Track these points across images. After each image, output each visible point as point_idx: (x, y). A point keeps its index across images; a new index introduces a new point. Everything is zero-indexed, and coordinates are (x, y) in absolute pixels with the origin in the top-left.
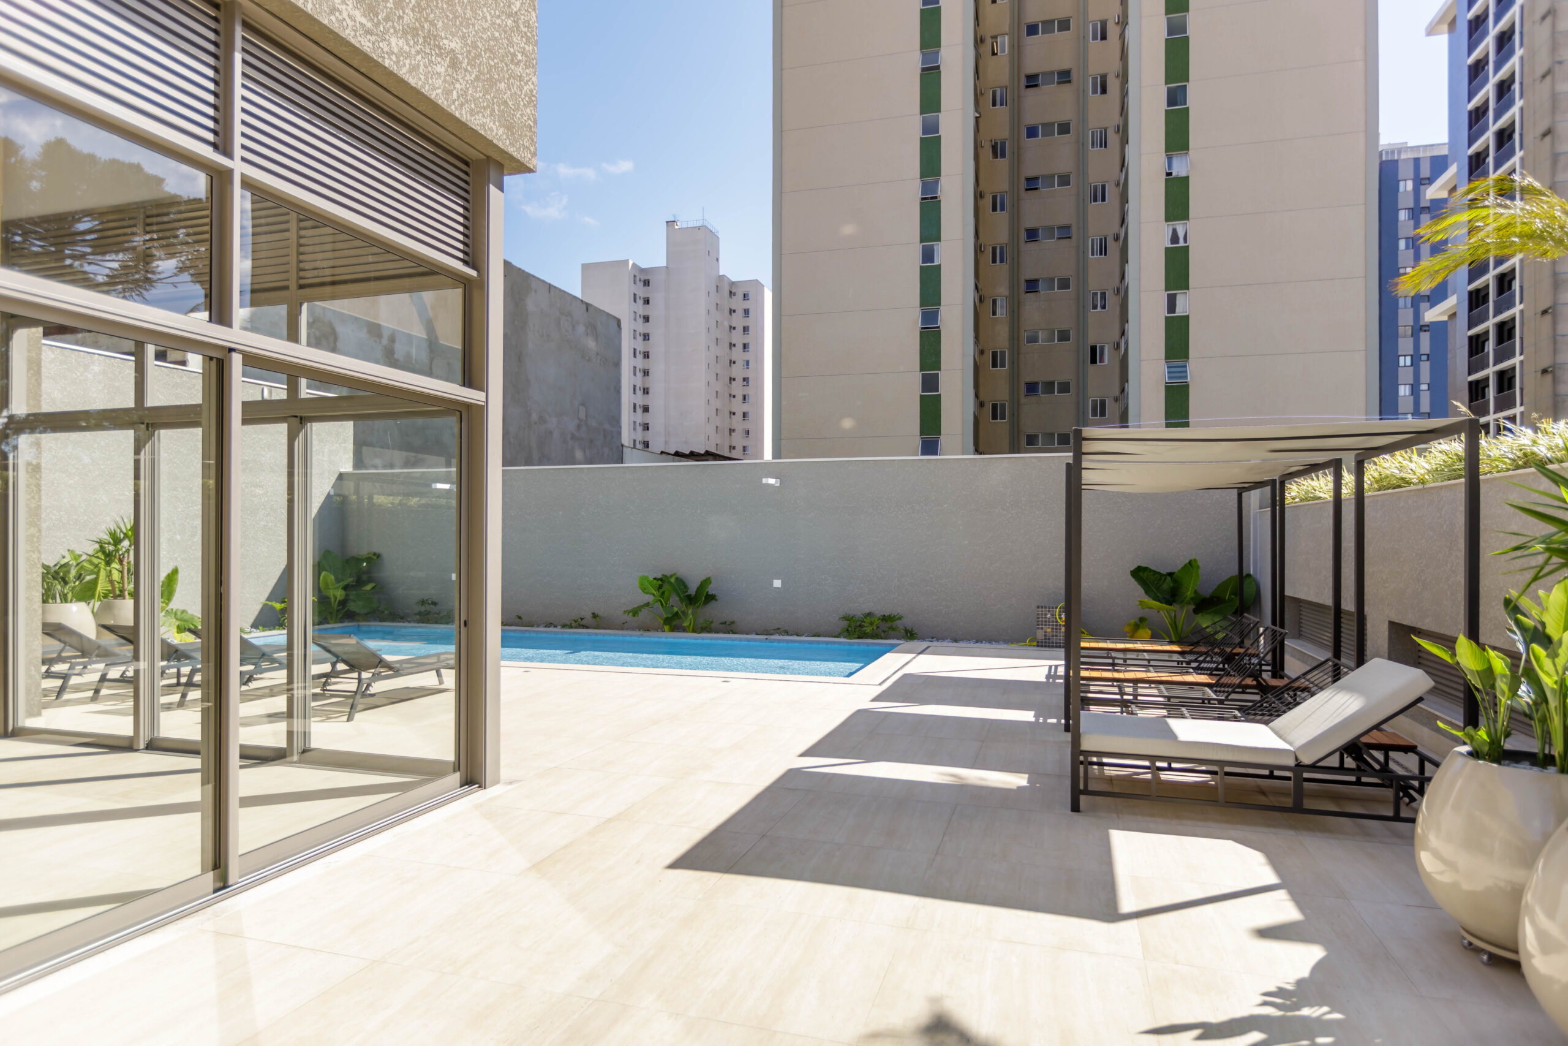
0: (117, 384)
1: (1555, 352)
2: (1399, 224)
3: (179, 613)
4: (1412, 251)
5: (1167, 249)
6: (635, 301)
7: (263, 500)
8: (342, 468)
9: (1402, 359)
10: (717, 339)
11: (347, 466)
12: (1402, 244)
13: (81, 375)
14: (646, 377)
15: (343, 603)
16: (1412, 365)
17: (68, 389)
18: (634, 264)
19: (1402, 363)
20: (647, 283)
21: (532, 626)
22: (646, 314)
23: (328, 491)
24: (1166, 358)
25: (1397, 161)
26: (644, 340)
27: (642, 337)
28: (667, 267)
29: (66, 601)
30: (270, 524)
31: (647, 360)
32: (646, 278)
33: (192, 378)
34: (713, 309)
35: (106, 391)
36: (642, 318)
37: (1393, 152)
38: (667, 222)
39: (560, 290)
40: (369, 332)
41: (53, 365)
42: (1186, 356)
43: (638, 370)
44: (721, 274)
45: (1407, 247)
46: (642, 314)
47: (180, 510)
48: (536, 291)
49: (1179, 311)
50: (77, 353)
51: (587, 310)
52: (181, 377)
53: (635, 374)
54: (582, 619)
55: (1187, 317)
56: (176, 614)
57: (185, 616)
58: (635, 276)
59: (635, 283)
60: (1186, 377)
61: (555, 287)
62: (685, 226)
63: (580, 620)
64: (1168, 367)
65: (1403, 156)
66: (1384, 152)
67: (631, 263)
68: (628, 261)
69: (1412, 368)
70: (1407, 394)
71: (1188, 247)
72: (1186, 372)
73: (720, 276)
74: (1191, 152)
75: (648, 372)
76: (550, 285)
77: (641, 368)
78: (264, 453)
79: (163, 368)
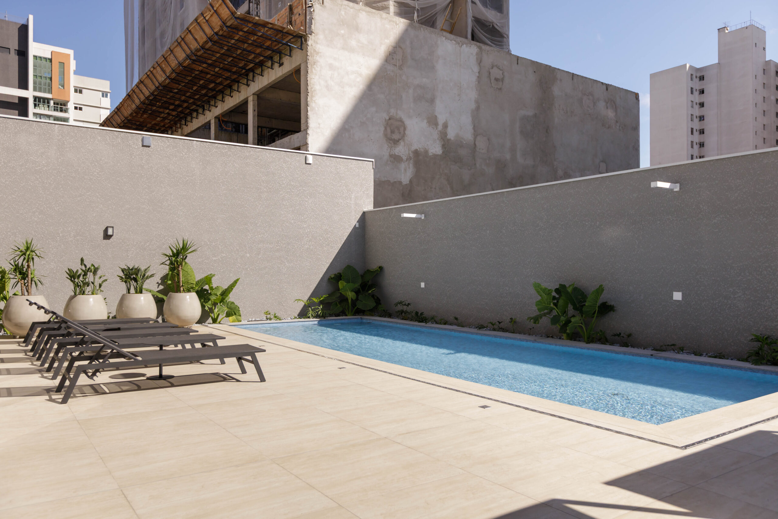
0: (208, 159)
3: (229, 304)
6: (692, 93)
7: (306, 231)
8: (365, 208)
10: (764, 111)
11: (368, 206)
13: (186, 154)
14: (702, 148)
15: (354, 302)
17: (178, 163)
18: (691, 67)
20: (702, 78)
21: (463, 326)
22: (702, 101)
23: (354, 224)
26: (700, 120)
27: (698, 119)
28: (719, 63)
29: (137, 293)
30: (312, 247)
31: (702, 135)
32: (701, 75)
33: (257, 152)
34: (760, 88)
35: (201, 163)
36: (698, 105)
38: (718, 29)
39: (582, 77)
40: (429, 122)
41: (168, 149)
43: (695, 144)
44: (767, 59)
46: (698, 102)
47: (249, 237)
48: (561, 80)
50: (183, 141)
51: (607, 89)
52: (250, 152)
53: (692, 147)
54: (500, 323)
56: (228, 304)
57: (233, 306)
58: (692, 75)
59: (692, 79)
61: (578, 75)
62: (734, 29)
63: (498, 323)
67: (688, 66)
68: (686, 64)
73: (766, 62)
75: (703, 144)
76: (573, 74)
77: (698, 142)
78: (307, 200)
79: (237, 147)
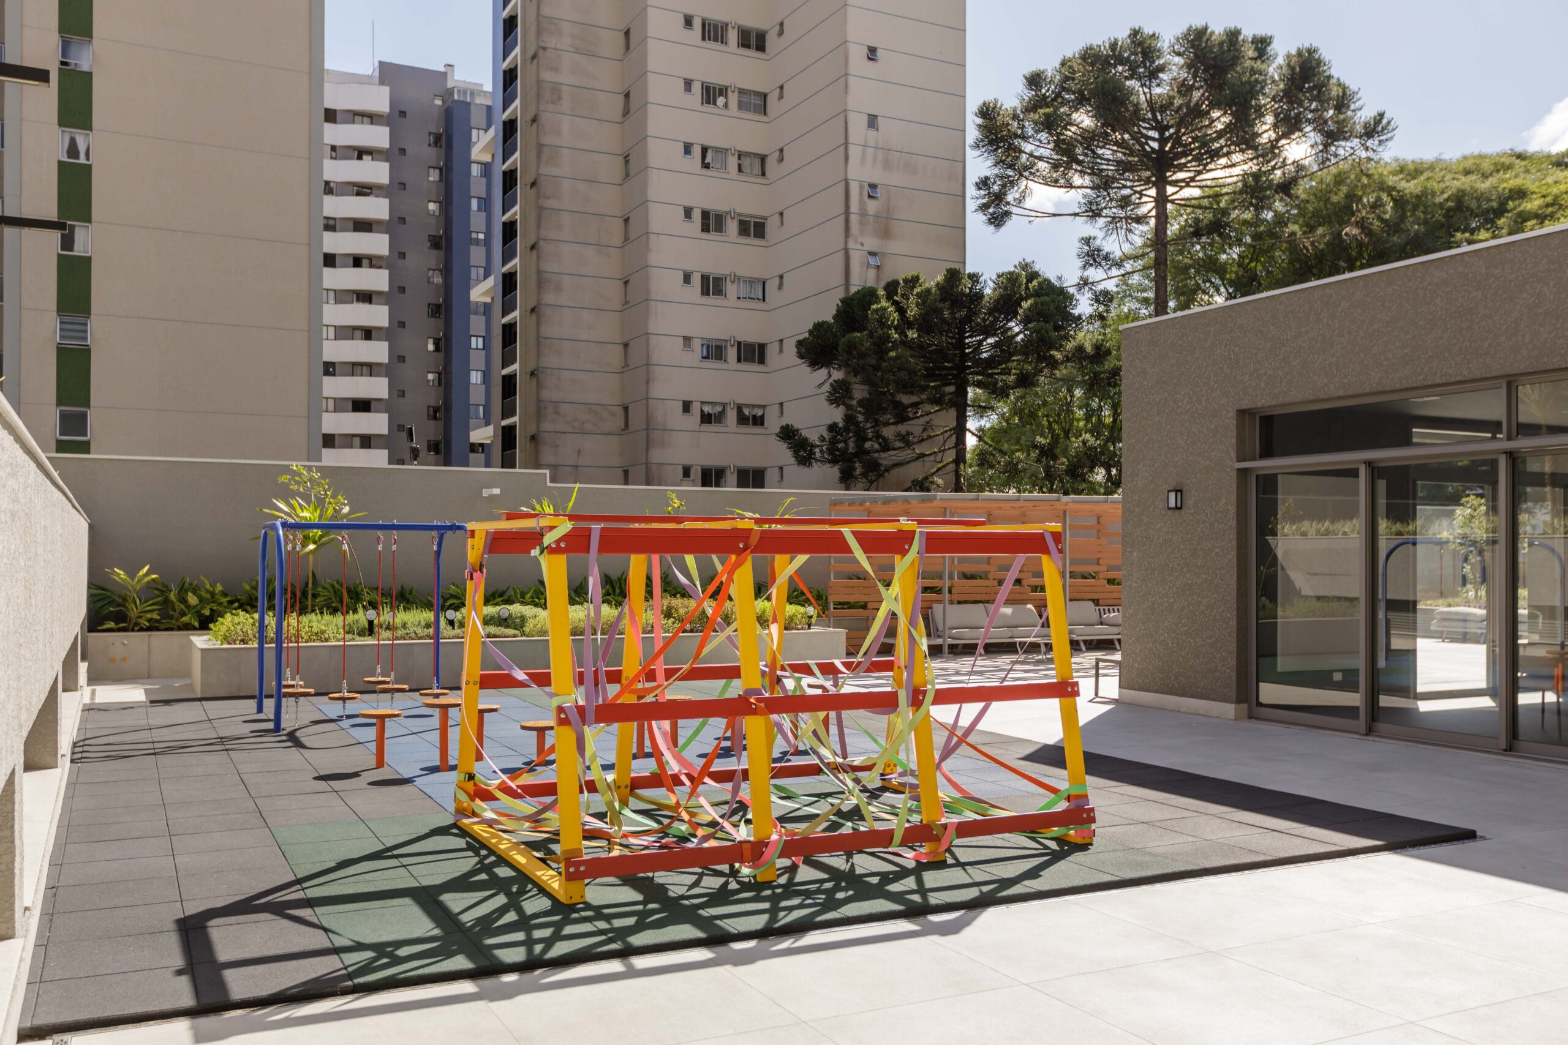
1: (539, 354)
2: (472, 179)
4: (484, 214)
5: (61, 164)
9: (473, 339)
12: (474, 204)
16: (484, 349)
19: (473, 345)
24: (58, 311)
25: (469, 104)
37: (465, 92)
42: (87, 312)
45: (479, 209)
49: (79, 250)
55: (89, 259)
60: (86, 339)
64: (61, 323)
65: (478, 101)
66: (456, 90)
69: (484, 352)
70: (479, 382)
71: (90, 166)
72: (86, 331)
74: (95, 41)
